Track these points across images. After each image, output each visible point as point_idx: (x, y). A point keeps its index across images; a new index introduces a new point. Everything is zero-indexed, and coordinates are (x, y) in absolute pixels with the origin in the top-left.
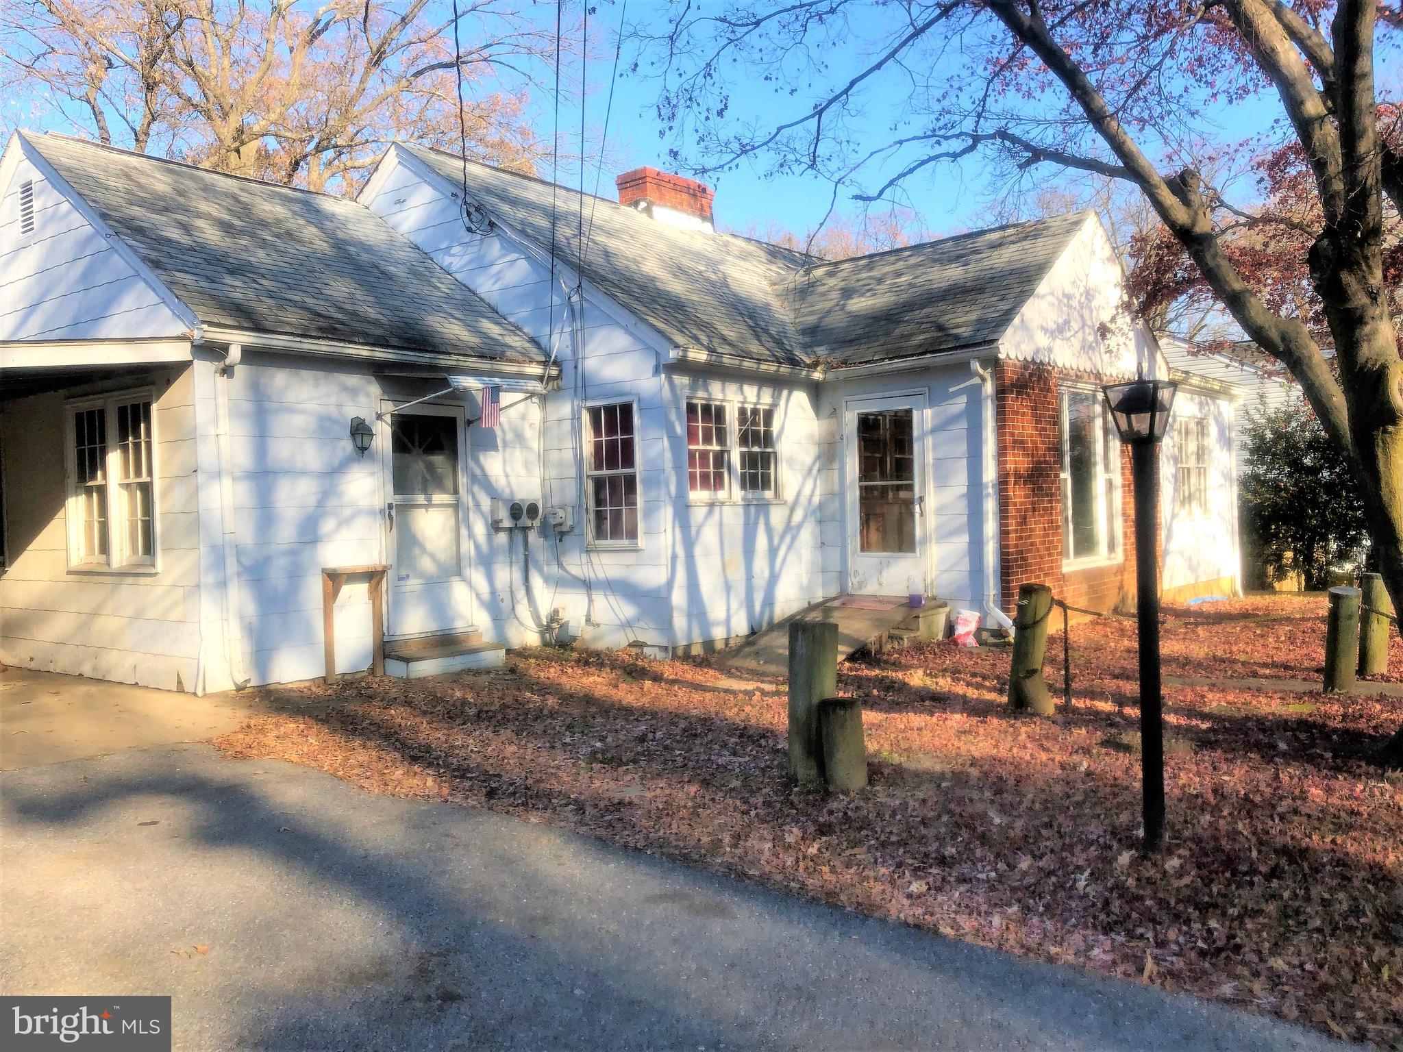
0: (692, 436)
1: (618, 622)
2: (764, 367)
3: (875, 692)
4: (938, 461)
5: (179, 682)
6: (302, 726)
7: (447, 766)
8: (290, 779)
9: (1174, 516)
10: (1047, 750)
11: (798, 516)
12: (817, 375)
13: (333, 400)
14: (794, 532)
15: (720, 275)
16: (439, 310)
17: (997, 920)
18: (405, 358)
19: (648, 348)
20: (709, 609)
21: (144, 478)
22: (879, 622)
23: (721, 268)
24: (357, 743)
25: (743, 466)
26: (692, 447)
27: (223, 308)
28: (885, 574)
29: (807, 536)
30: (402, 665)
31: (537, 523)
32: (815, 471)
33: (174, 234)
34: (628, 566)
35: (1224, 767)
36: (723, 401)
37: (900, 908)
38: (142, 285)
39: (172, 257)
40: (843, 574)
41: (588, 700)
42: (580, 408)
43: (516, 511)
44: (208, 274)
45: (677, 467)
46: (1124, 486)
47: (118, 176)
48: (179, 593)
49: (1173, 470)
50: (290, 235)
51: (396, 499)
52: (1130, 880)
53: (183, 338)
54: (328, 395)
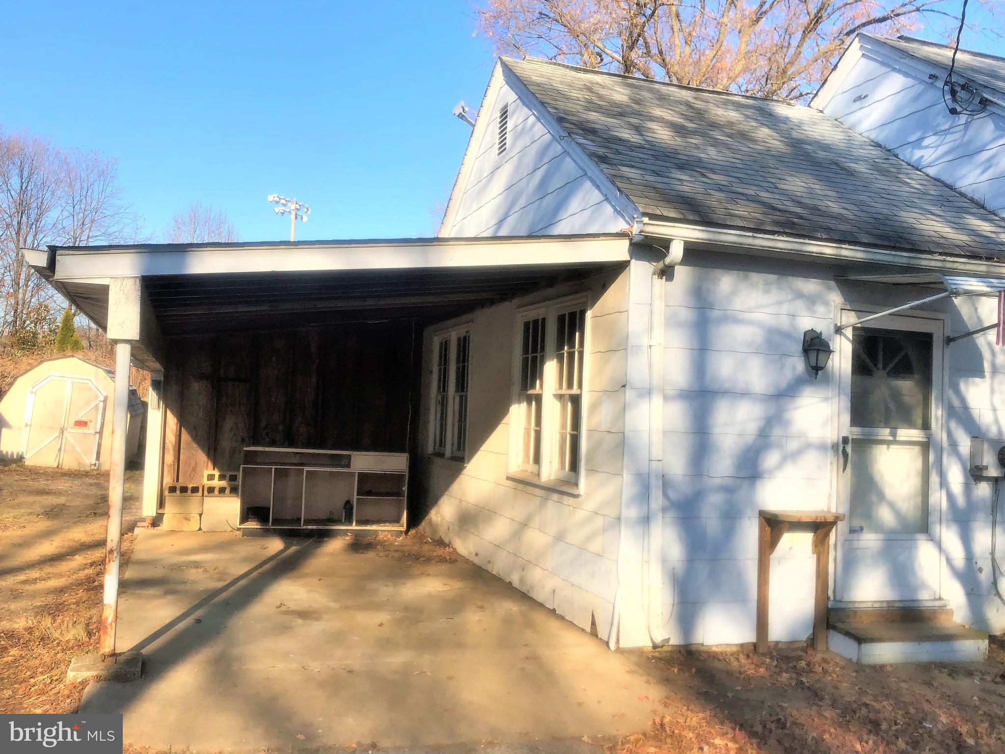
5: (593, 624)
13: (785, 308)
16: (912, 205)
18: (878, 257)
21: (575, 391)
27: (669, 201)
30: (852, 643)
38: (588, 184)
47: (580, 89)
48: (600, 521)
53: (621, 235)
54: (779, 303)
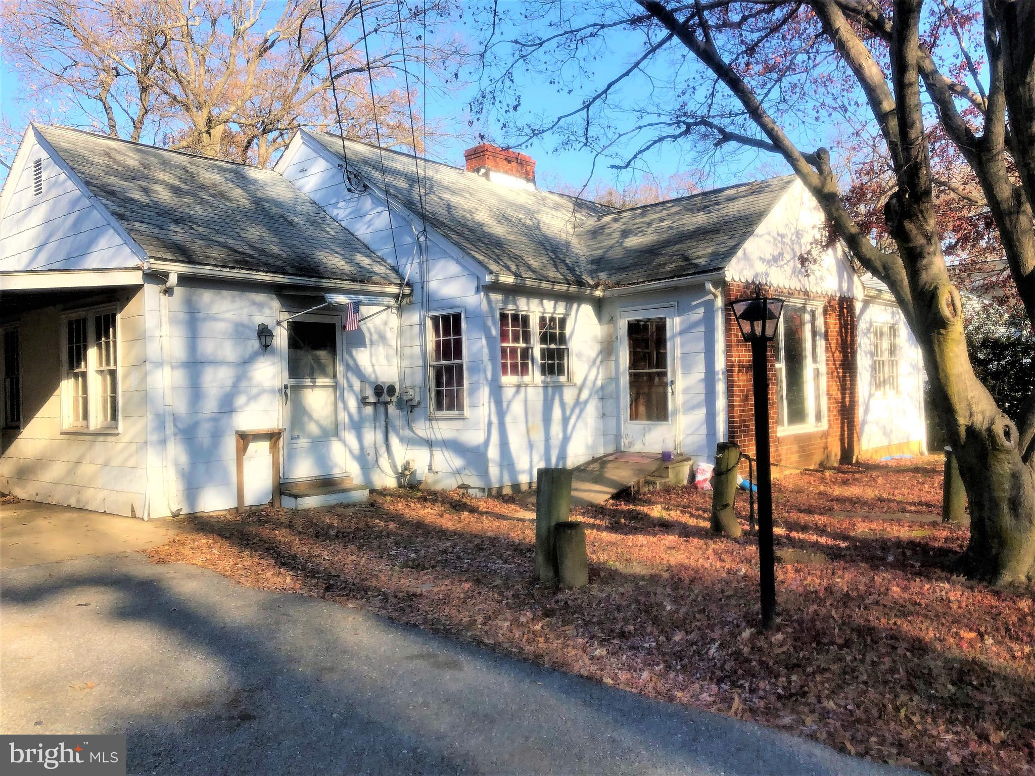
0: (504, 336)
1: (450, 470)
2: (557, 287)
3: (623, 521)
4: (685, 355)
5: (133, 511)
6: (211, 541)
7: (304, 569)
8: (190, 576)
9: (871, 396)
10: (722, 560)
11: (585, 395)
12: (598, 293)
13: (245, 311)
14: (582, 406)
15: (535, 221)
16: (327, 247)
17: (645, 675)
18: (297, 281)
19: (472, 274)
20: (516, 461)
21: (112, 367)
22: (640, 471)
23: (537, 216)
24: (246, 553)
25: (543, 358)
26: (504, 345)
27: (166, 247)
28: (647, 437)
29: (591, 410)
30: (293, 500)
31: (394, 399)
32: (598, 362)
33: (137, 195)
34: (458, 430)
35: (840, 572)
36: (527, 311)
37: (583, 665)
38: (111, 231)
39: (133, 211)
40: (618, 437)
41: (420, 526)
42: (425, 317)
43: (378, 390)
44: (158, 223)
45: (492, 359)
46: (828, 373)
47: (101, 155)
48: (133, 447)
49: (870, 362)
50: (222, 195)
51: (291, 382)
52: (746, 649)
53: (137, 268)
54: (241, 308)
